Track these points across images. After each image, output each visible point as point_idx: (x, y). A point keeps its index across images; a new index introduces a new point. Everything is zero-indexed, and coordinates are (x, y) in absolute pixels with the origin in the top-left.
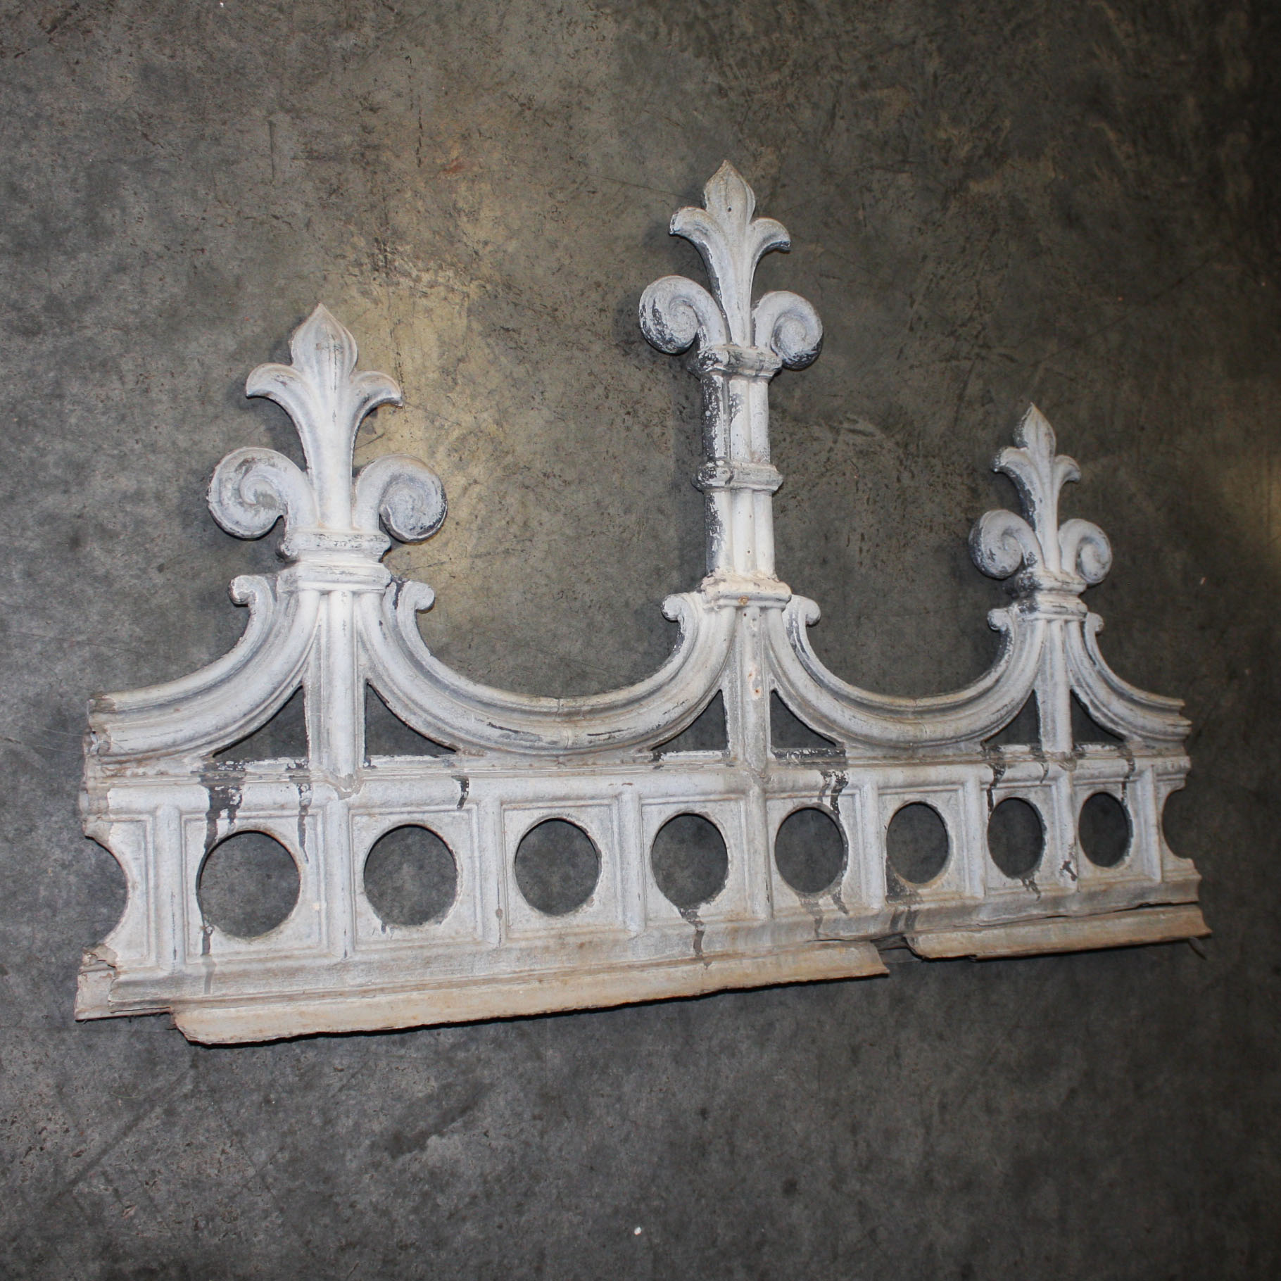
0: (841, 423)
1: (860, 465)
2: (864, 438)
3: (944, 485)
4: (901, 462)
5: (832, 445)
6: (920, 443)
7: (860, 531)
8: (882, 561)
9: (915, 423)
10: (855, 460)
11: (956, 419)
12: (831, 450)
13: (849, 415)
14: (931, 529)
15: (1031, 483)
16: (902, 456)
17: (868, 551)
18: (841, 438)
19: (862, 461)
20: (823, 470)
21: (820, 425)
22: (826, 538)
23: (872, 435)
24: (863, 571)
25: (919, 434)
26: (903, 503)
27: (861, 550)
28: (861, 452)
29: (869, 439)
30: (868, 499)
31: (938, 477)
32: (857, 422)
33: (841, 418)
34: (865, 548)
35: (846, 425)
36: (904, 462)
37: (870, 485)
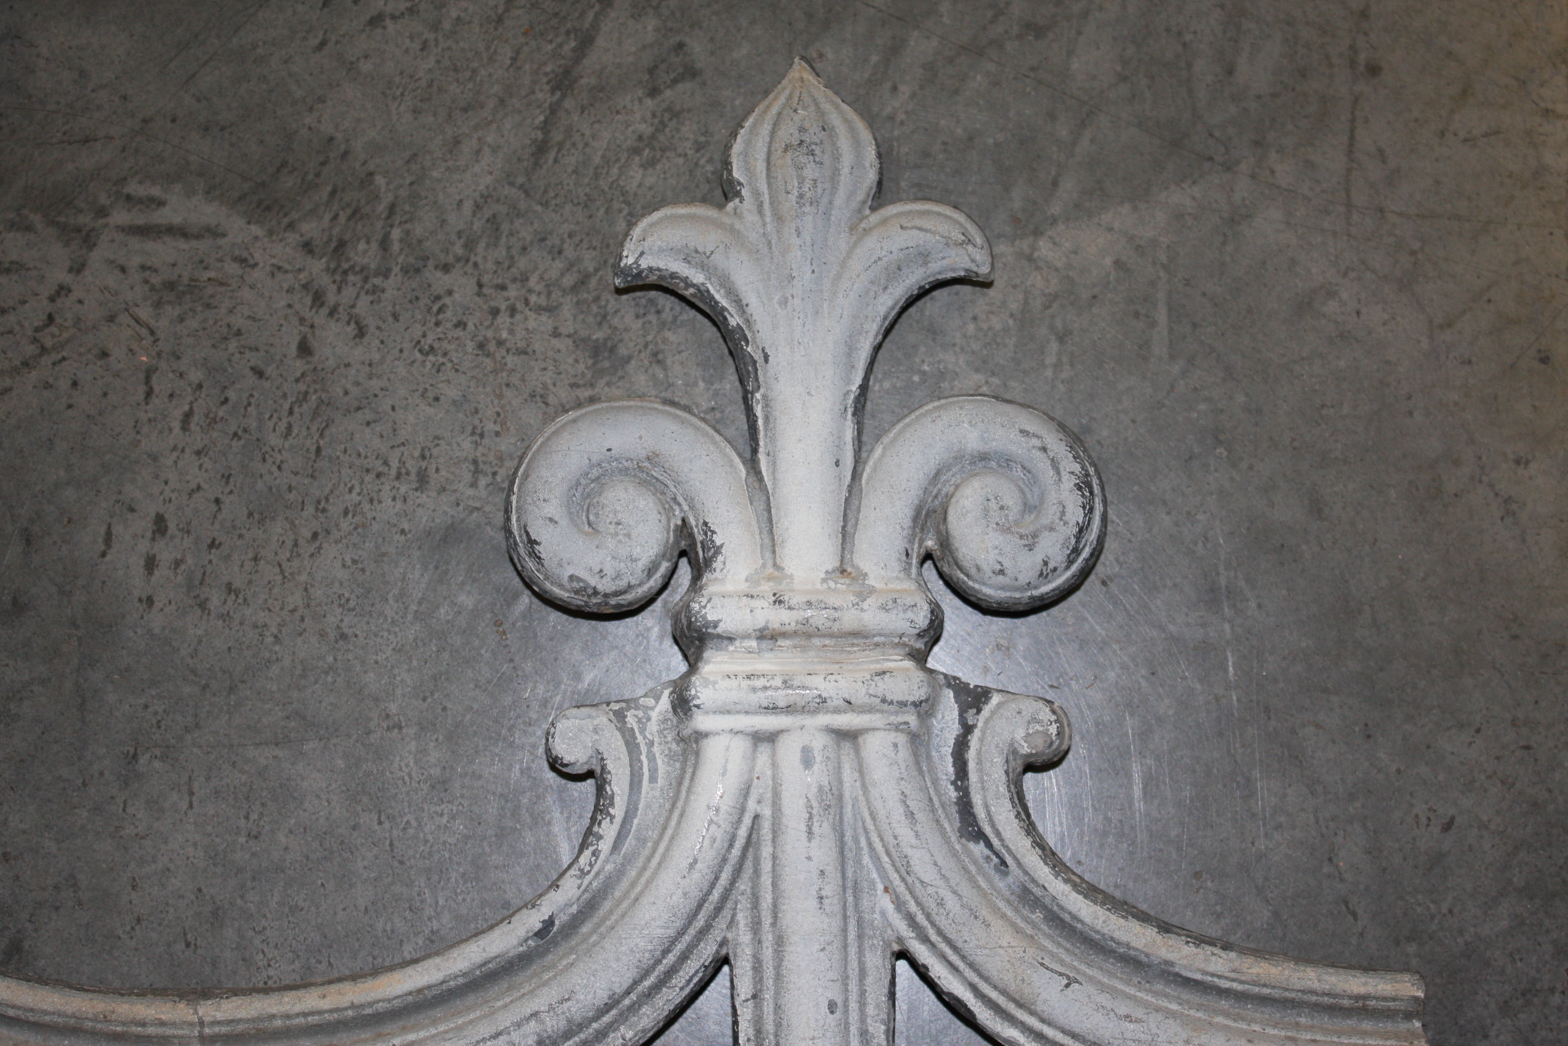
0: (102, 212)
1: (163, 325)
2: (183, 244)
3: (481, 346)
4: (318, 299)
5: (67, 278)
6: (396, 234)
7: (152, 509)
8: (229, 588)
9: (380, 180)
10: (144, 313)
11: (541, 149)
12: (63, 290)
13: (134, 188)
14: (423, 479)
15: (742, 307)
16: (325, 280)
17: (177, 563)
18: (96, 257)
19: (171, 311)
20: (31, 350)
21: (29, 228)
22: (28, 539)
23: (214, 232)
24: (156, 620)
25: (392, 208)
26: (316, 413)
27: (151, 564)
28: (170, 285)
29: (204, 245)
30: (188, 416)
31: (461, 324)
32: (161, 203)
33: (103, 200)
34: (165, 553)
35: (120, 217)
36: (331, 298)
37: (196, 375)
